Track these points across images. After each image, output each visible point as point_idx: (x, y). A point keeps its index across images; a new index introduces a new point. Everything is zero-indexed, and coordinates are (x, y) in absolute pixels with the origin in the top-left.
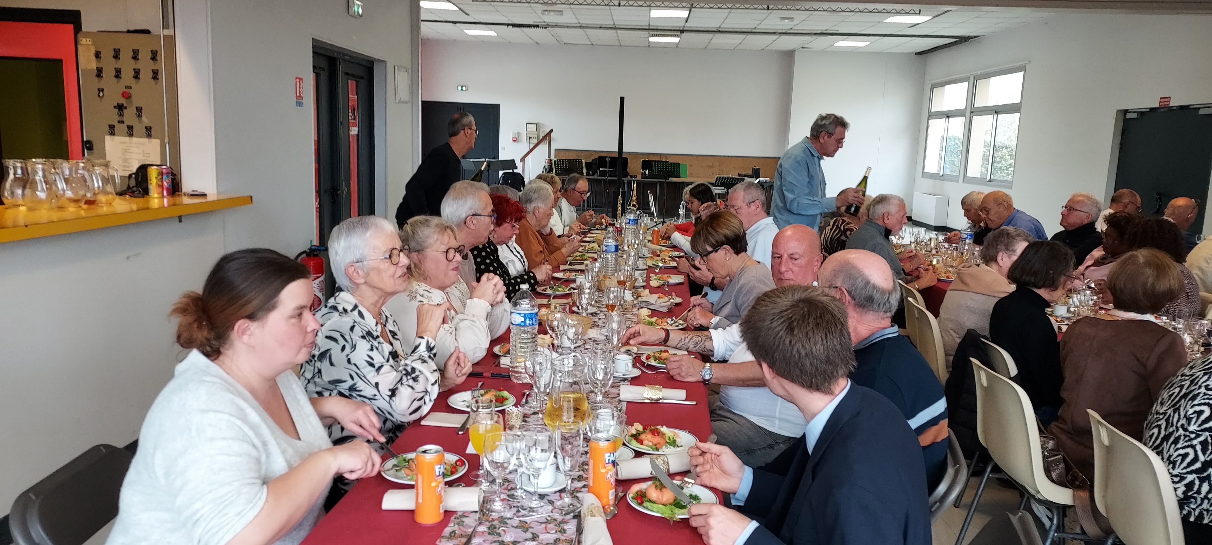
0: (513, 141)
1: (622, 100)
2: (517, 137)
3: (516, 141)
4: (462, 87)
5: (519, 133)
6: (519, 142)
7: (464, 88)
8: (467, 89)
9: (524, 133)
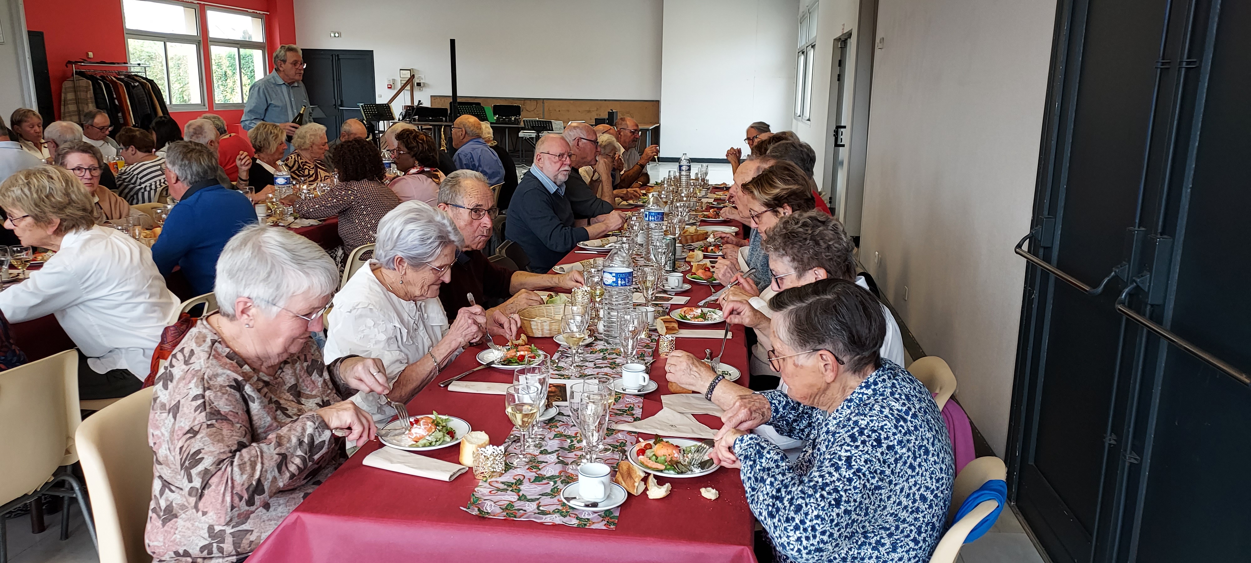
0: (388, 87)
1: (453, 42)
2: (391, 84)
3: (390, 88)
4: (335, 33)
5: (394, 80)
6: (394, 89)
7: (337, 35)
8: (340, 35)
9: (398, 80)
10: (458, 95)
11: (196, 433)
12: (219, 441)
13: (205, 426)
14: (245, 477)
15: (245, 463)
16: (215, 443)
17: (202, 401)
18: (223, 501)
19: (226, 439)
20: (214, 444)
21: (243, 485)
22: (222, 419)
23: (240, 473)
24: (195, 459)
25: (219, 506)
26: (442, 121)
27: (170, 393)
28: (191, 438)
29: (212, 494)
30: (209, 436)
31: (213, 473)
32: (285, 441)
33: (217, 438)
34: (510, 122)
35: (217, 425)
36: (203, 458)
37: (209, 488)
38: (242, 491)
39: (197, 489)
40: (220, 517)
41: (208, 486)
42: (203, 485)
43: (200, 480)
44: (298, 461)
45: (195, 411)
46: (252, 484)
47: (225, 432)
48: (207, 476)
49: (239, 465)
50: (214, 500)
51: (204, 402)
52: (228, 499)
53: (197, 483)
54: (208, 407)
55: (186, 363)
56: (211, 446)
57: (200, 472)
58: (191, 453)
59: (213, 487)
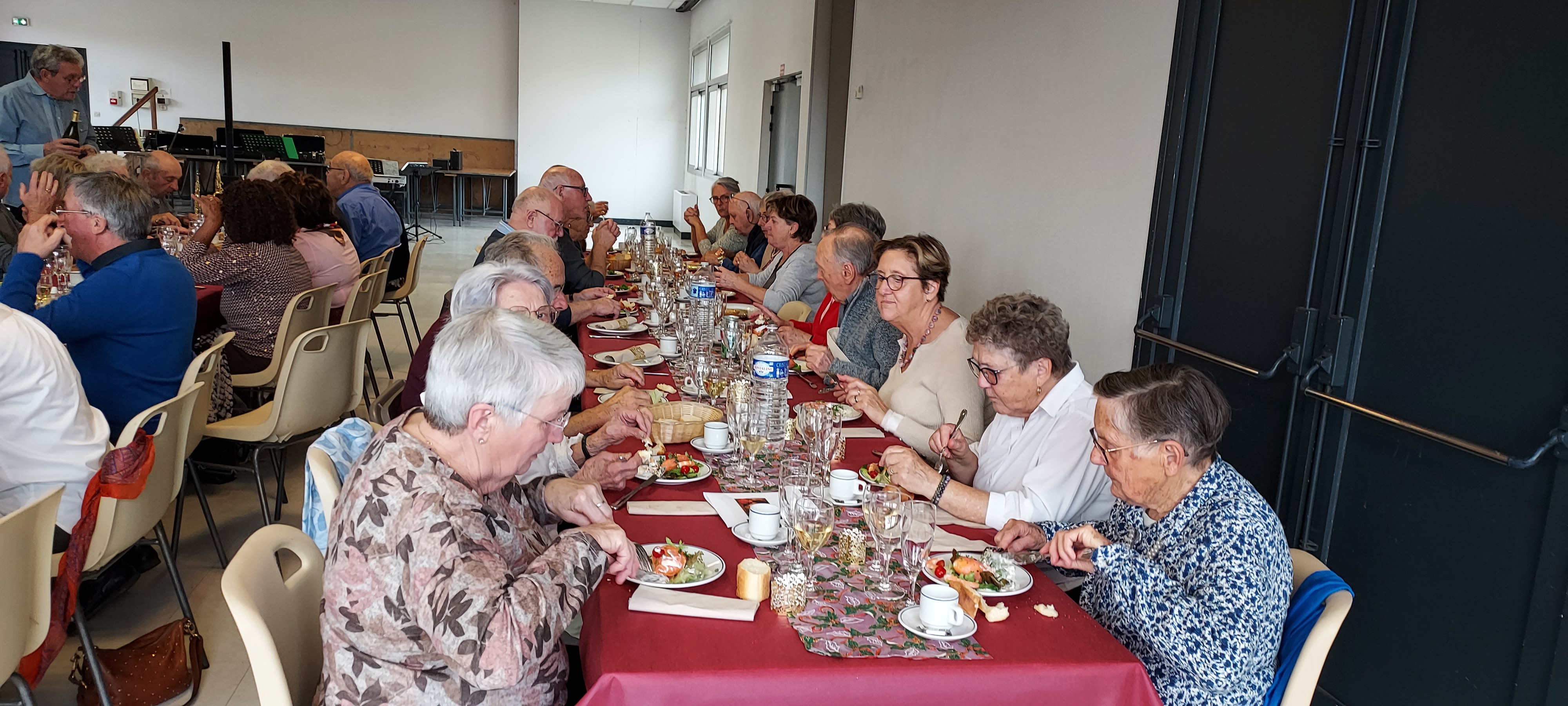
0: (112, 103)
1: (226, 47)
2: (117, 98)
3: (116, 103)
4: (20, 20)
5: (120, 93)
6: (121, 105)
7: (23, 22)
8: (29, 23)
9: (128, 93)
10: (234, 119)
11: (449, 573)
12: (484, 576)
13: (458, 561)
14: (530, 616)
15: (525, 598)
16: (481, 579)
17: (449, 529)
18: (513, 651)
19: (492, 572)
20: (479, 580)
21: (530, 627)
22: (478, 550)
23: (523, 611)
24: (460, 603)
25: (508, 660)
26: (204, 153)
27: (387, 529)
28: (443, 579)
29: (497, 644)
30: (470, 571)
31: (491, 616)
32: (559, 567)
33: (481, 573)
34: (310, 159)
35: (473, 556)
36: (472, 600)
37: (489, 638)
38: (530, 635)
39: (475, 642)
40: (511, 675)
41: (487, 635)
42: (482, 635)
43: (476, 629)
44: (578, 593)
45: (442, 544)
46: (539, 625)
47: (487, 563)
48: (482, 621)
49: (520, 602)
50: (501, 652)
51: (452, 530)
52: (518, 647)
53: (471, 633)
54: (458, 536)
55: (407, 488)
56: (477, 583)
57: (472, 619)
58: (451, 597)
59: (495, 635)
